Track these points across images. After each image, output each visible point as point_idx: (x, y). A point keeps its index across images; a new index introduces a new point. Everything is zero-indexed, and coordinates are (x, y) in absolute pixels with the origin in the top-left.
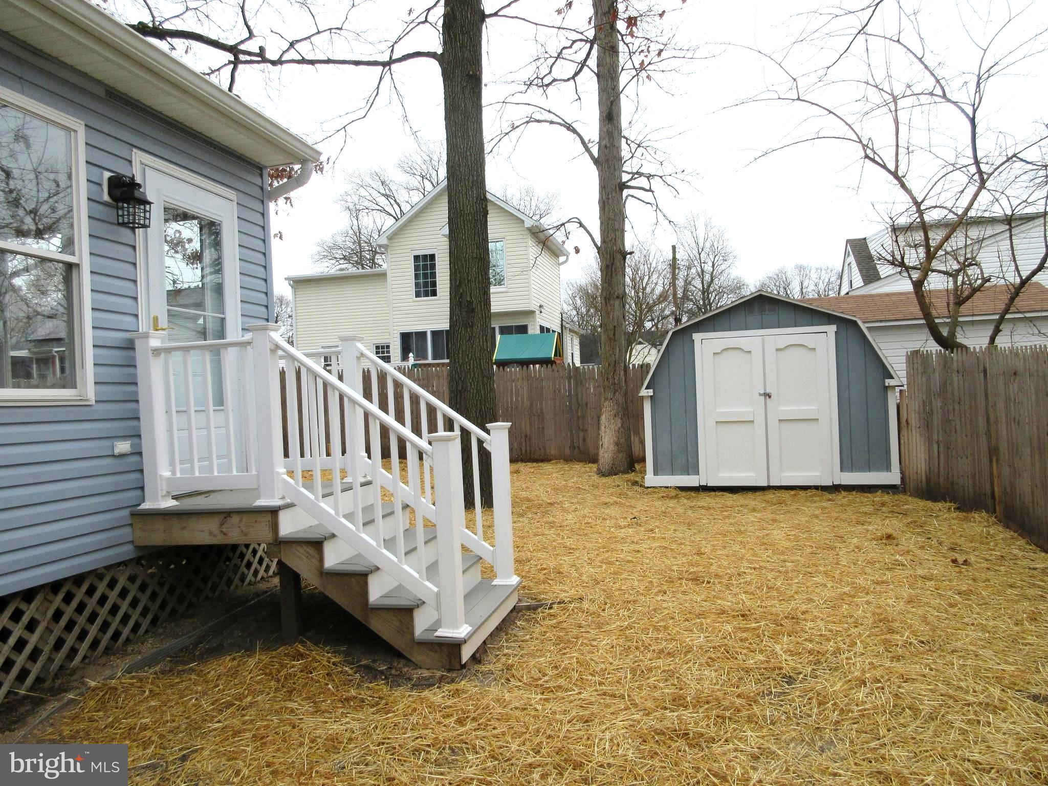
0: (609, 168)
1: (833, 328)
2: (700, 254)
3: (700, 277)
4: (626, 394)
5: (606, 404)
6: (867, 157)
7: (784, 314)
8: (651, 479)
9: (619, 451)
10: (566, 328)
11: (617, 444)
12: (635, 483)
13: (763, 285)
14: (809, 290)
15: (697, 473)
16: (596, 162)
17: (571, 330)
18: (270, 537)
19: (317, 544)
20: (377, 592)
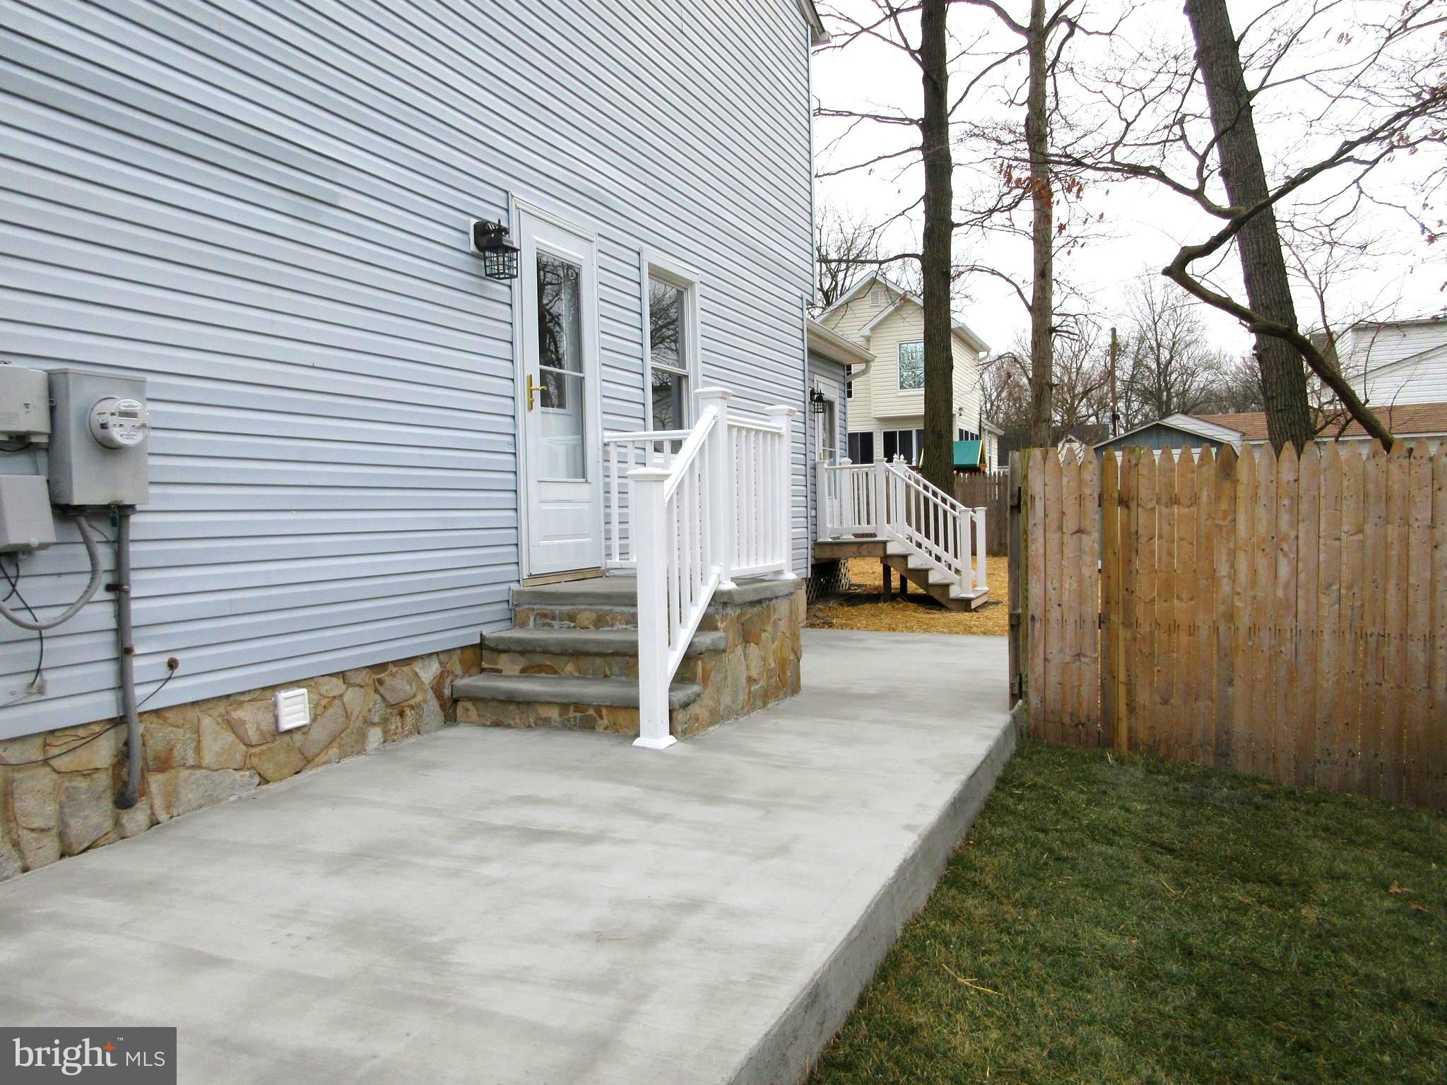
0: (1041, 315)
2: (1156, 324)
3: (1155, 354)
7: (1175, 439)
10: (984, 428)
16: (1030, 309)
17: (990, 432)
18: (882, 554)
19: (905, 557)
20: (933, 578)
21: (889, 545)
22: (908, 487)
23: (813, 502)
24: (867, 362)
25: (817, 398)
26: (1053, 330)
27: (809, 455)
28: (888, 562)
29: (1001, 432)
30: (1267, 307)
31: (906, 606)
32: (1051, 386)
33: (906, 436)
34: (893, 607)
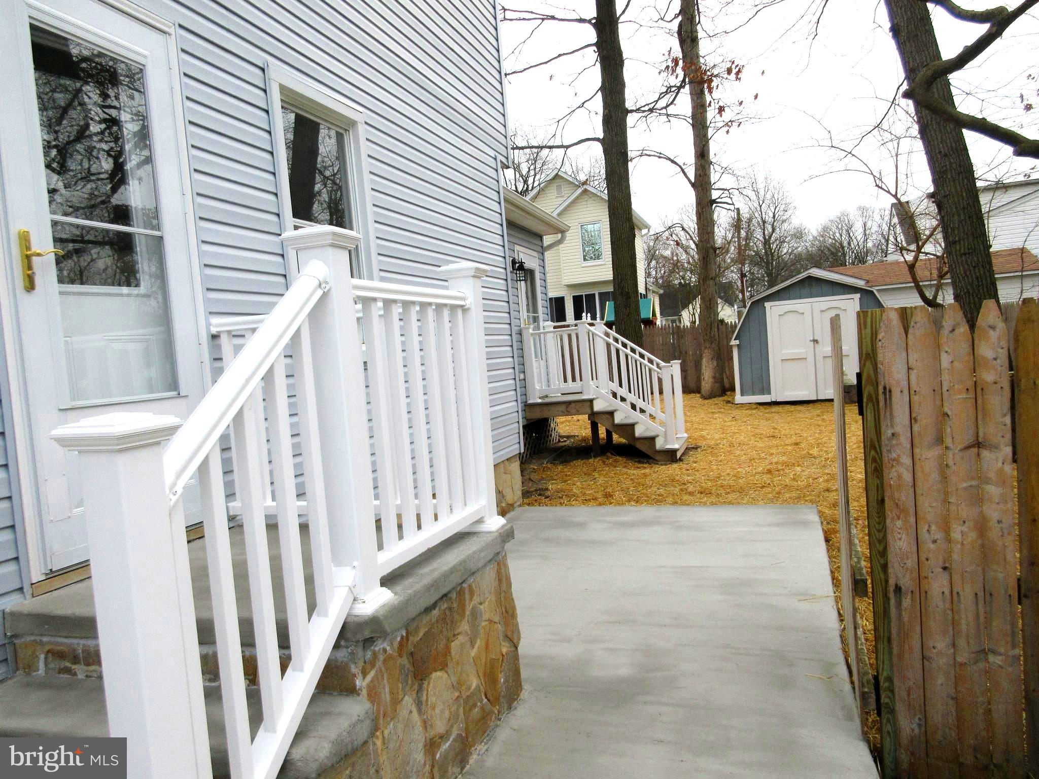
0: (703, 190)
1: (858, 296)
2: (761, 206)
3: (761, 228)
4: (719, 344)
5: (706, 351)
6: (877, 186)
7: (825, 288)
8: (739, 398)
9: (716, 382)
10: (649, 290)
11: (714, 378)
12: (728, 402)
13: (826, 229)
14: (873, 231)
15: (769, 393)
16: (693, 185)
17: (654, 292)
18: (590, 412)
19: (611, 414)
20: (639, 431)
21: (595, 402)
22: (608, 345)
23: (521, 366)
24: (563, 232)
25: (518, 267)
26: (714, 201)
27: (513, 321)
28: (595, 418)
29: (661, 292)
30: (946, 155)
31: (616, 461)
32: (715, 249)
33: (591, 298)
34: (604, 462)
